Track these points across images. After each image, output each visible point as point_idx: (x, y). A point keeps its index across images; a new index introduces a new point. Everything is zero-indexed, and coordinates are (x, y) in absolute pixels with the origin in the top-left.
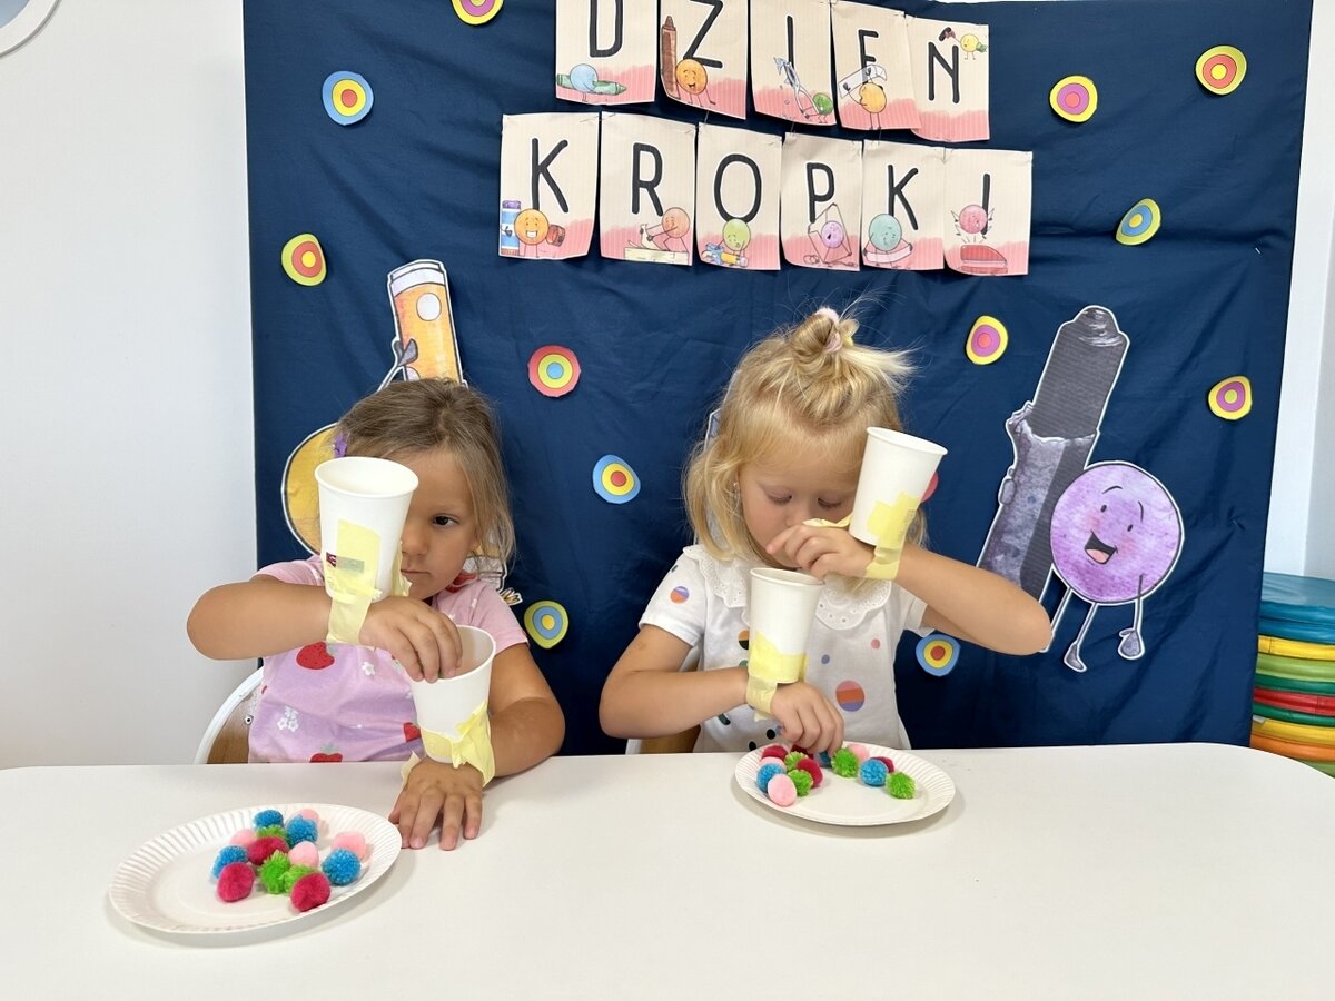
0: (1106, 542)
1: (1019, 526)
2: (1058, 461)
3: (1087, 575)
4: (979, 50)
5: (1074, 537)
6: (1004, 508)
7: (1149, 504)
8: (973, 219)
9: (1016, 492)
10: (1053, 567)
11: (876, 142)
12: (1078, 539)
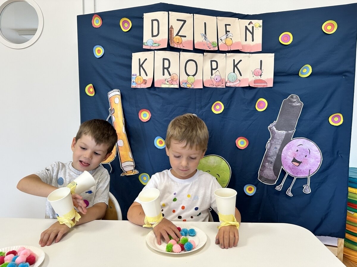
0: (298, 160)
1: (272, 155)
2: (283, 137)
3: (292, 169)
4: (260, 27)
5: (288, 159)
6: (267, 150)
7: (312, 150)
8: (257, 72)
9: (271, 146)
10: (282, 167)
11: (230, 54)
12: (290, 159)
